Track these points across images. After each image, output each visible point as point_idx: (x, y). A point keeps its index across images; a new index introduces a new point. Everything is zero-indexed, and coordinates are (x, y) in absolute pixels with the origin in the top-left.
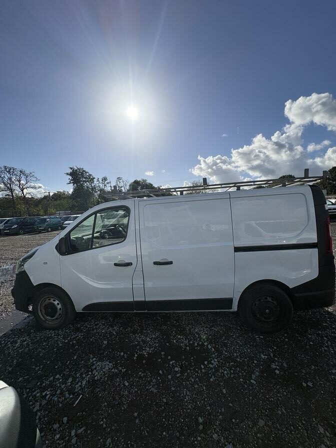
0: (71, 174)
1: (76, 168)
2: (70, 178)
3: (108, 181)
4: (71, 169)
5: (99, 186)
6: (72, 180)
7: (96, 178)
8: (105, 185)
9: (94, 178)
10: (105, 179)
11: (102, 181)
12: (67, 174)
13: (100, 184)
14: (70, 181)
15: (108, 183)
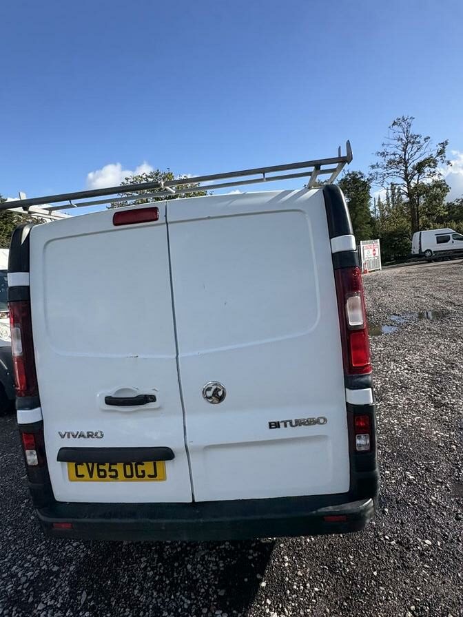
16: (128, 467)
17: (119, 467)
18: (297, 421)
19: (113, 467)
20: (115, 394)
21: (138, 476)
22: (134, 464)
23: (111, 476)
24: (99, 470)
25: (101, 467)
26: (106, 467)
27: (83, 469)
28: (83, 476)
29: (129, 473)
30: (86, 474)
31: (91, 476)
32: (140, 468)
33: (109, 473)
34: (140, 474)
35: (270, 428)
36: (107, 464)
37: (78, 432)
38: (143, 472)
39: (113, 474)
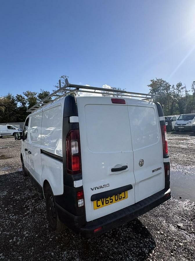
0: (151, 86)
1: (155, 80)
2: (151, 88)
3: (183, 86)
4: (152, 81)
5: (174, 93)
6: (151, 90)
7: (172, 85)
8: (179, 91)
9: (170, 86)
10: (179, 85)
11: (177, 87)
12: (149, 86)
13: (174, 90)
14: (151, 91)
15: (182, 88)
16: (116, 196)
17: (113, 198)
18: (157, 169)
19: (111, 198)
20: (115, 167)
21: (120, 199)
22: (118, 194)
23: (110, 202)
24: (106, 201)
25: (107, 199)
26: (109, 199)
27: (100, 203)
28: (100, 206)
29: (116, 199)
30: (101, 204)
31: (103, 204)
32: (120, 195)
33: (109, 201)
34: (120, 198)
35: (153, 172)
36: (109, 197)
37: (99, 186)
38: (121, 197)
39: (111, 201)
